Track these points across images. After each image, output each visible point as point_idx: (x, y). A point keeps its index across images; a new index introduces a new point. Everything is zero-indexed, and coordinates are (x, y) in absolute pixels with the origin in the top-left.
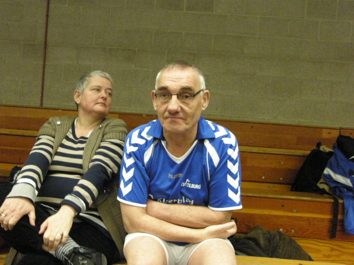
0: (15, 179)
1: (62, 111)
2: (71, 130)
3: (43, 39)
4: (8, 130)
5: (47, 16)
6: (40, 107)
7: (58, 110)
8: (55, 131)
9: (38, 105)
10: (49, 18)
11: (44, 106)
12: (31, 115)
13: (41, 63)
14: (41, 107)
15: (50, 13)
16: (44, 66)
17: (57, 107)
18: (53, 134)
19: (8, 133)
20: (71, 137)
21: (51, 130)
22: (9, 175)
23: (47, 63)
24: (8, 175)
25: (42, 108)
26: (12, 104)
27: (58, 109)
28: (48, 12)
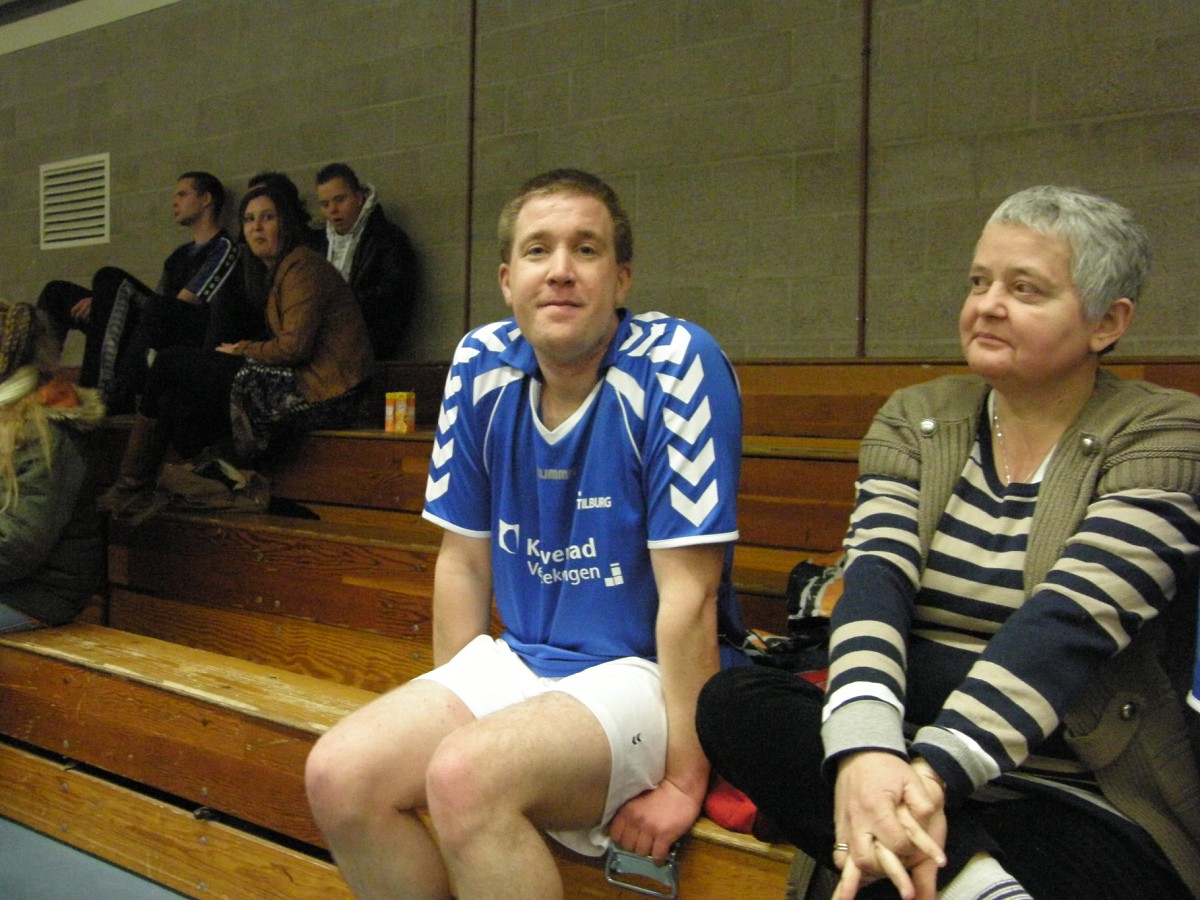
0: (803, 604)
1: (934, 367)
2: (976, 452)
3: (857, 133)
4: (765, 439)
5: (867, 52)
6: (859, 360)
7: (919, 364)
8: (920, 462)
9: (851, 353)
10: (873, 59)
11: (872, 353)
12: (834, 386)
13: (855, 212)
14: (861, 360)
15: (874, 43)
16: (865, 219)
17: (911, 354)
18: (912, 473)
19: (767, 450)
20: (979, 481)
21: (904, 457)
22: (785, 589)
23: (871, 211)
24: (780, 588)
25: (864, 364)
26: (772, 355)
27: (919, 360)
28: (867, 39)
